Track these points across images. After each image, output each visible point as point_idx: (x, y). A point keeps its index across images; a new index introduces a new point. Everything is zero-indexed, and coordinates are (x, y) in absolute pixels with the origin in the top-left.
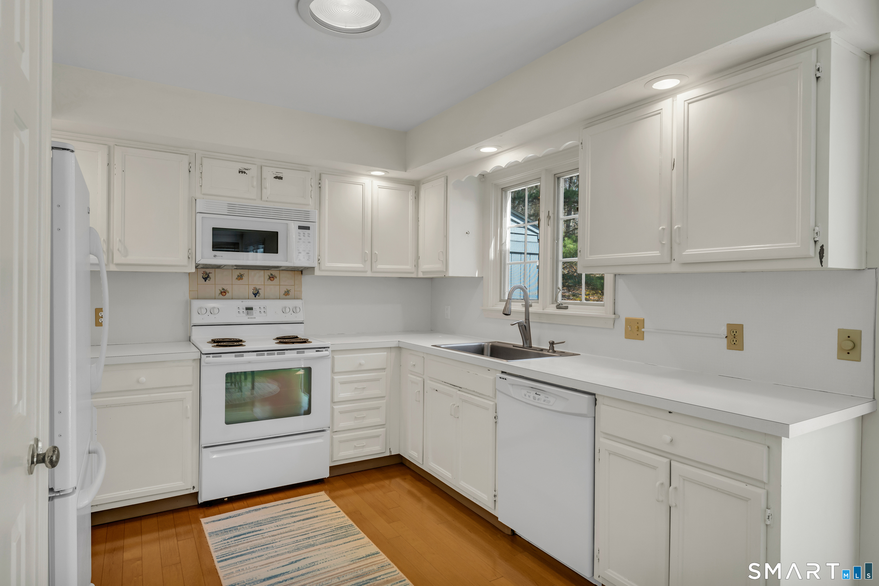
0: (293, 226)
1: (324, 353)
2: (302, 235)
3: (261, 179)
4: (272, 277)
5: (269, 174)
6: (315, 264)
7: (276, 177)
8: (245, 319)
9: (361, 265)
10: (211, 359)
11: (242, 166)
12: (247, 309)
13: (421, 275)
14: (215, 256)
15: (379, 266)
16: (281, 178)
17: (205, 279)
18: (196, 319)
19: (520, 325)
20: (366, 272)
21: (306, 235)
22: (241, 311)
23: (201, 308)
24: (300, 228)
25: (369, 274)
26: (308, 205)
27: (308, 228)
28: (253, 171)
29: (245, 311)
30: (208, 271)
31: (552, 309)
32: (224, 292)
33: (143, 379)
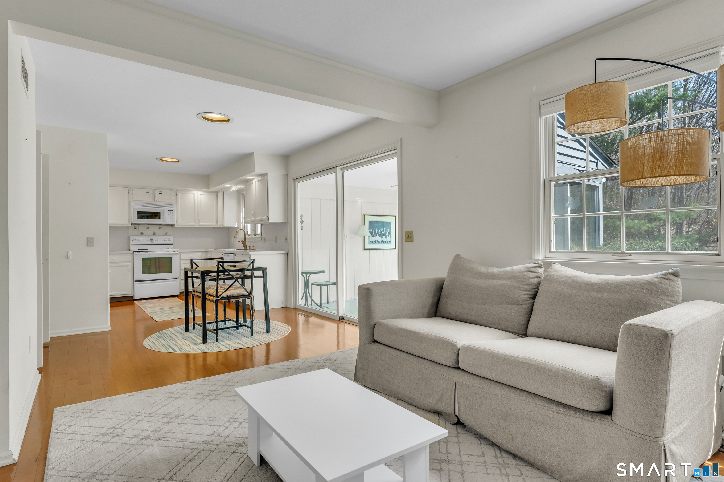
0: (166, 210)
1: (177, 252)
2: (170, 213)
3: (154, 194)
4: (160, 228)
5: (157, 192)
6: (175, 223)
7: (160, 193)
8: (150, 242)
9: (193, 223)
10: (137, 253)
11: (147, 190)
12: (150, 239)
13: (219, 227)
14: (138, 221)
15: (201, 223)
16: (162, 193)
17: (135, 229)
18: (132, 242)
19: (242, 242)
20: (196, 225)
21: (171, 213)
22: (148, 240)
23: (133, 239)
24: (169, 210)
25: (197, 226)
26: (172, 202)
27: (172, 210)
28: (151, 192)
29: (150, 240)
30: (136, 226)
31: (253, 236)
32: (142, 233)
33: (115, 259)
